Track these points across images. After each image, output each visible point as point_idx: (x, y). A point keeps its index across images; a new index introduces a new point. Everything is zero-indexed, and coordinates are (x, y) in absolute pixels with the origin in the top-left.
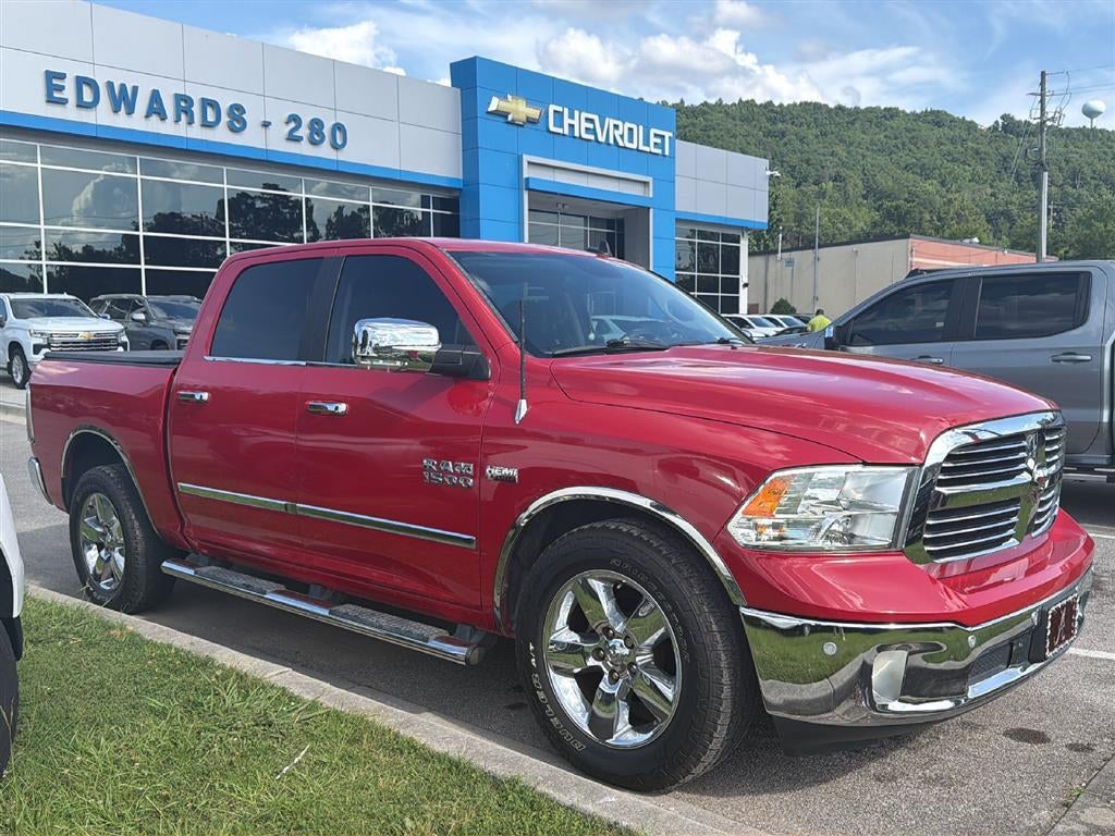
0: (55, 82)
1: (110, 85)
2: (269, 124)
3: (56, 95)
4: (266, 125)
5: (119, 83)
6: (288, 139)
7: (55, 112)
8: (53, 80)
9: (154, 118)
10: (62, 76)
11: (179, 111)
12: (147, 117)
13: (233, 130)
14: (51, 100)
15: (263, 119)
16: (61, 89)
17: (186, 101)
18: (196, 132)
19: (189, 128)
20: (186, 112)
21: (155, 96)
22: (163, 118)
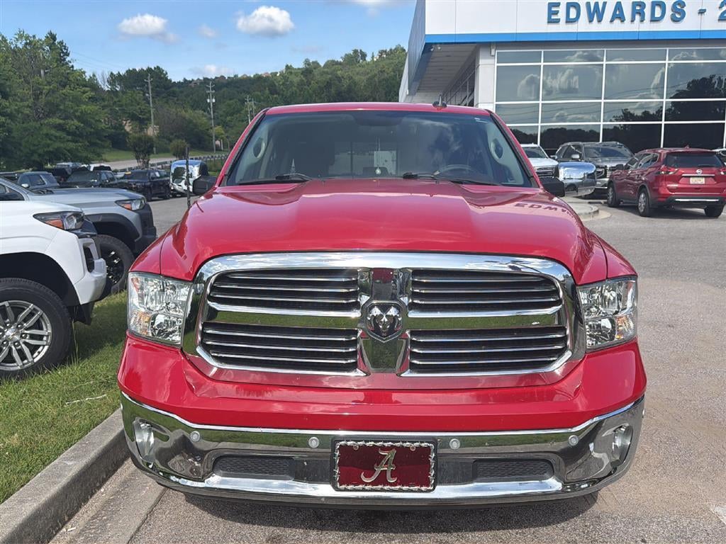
0: (554, 9)
1: (588, 4)
2: (705, 10)
3: (553, 17)
4: (702, 12)
5: (594, 1)
6: (719, 20)
7: (553, 28)
8: (552, 9)
9: (617, 21)
10: (558, 5)
11: (634, 13)
12: (612, 21)
13: (675, 20)
14: (550, 21)
15: (700, 8)
16: (556, 13)
17: (640, 6)
18: (647, 27)
19: (642, 25)
20: (640, 14)
21: (619, 6)
22: (623, 20)
